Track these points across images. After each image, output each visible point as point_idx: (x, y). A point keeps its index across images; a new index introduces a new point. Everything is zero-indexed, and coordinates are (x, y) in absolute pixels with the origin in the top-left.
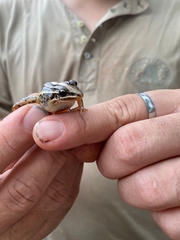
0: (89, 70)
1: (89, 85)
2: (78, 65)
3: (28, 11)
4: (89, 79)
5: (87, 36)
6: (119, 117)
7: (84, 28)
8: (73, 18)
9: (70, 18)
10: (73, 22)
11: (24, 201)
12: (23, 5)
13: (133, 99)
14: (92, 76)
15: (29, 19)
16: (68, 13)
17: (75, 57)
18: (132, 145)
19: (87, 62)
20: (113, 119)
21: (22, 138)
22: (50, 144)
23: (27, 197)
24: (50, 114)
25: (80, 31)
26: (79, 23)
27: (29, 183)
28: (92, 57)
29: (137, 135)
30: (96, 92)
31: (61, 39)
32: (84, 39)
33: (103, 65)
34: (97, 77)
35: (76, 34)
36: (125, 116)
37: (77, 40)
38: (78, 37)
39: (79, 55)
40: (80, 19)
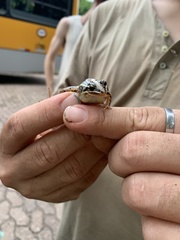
0: (160, 80)
1: (156, 94)
2: (150, 73)
3: (123, 17)
4: (158, 88)
5: (168, 46)
6: (136, 122)
7: (168, 38)
8: (160, 27)
9: (157, 27)
10: (159, 30)
11: (43, 158)
12: (120, 11)
13: (158, 111)
14: (161, 86)
15: (121, 24)
16: (157, 22)
17: (150, 65)
18: (134, 147)
19: (161, 72)
20: (131, 123)
21: (56, 114)
22: (72, 124)
23: (47, 156)
24: (82, 103)
25: (163, 40)
26: (164, 33)
27: (51, 147)
28: (167, 67)
29: (143, 141)
30: (161, 102)
31: (143, 46)
32: (164, 49)
33: (176, 78)
34: (166, 88)
35: (158, 43)
36: (142, 123)
37: (157, 49)
38: (160, 46)
39: (154, 63)
40: (166, 29)
